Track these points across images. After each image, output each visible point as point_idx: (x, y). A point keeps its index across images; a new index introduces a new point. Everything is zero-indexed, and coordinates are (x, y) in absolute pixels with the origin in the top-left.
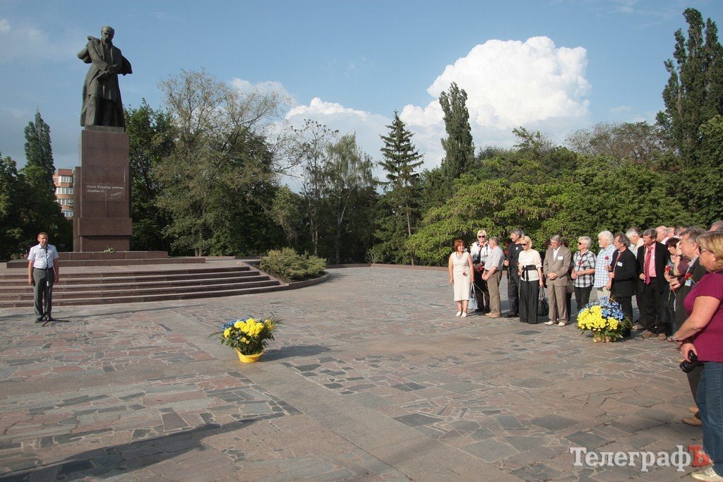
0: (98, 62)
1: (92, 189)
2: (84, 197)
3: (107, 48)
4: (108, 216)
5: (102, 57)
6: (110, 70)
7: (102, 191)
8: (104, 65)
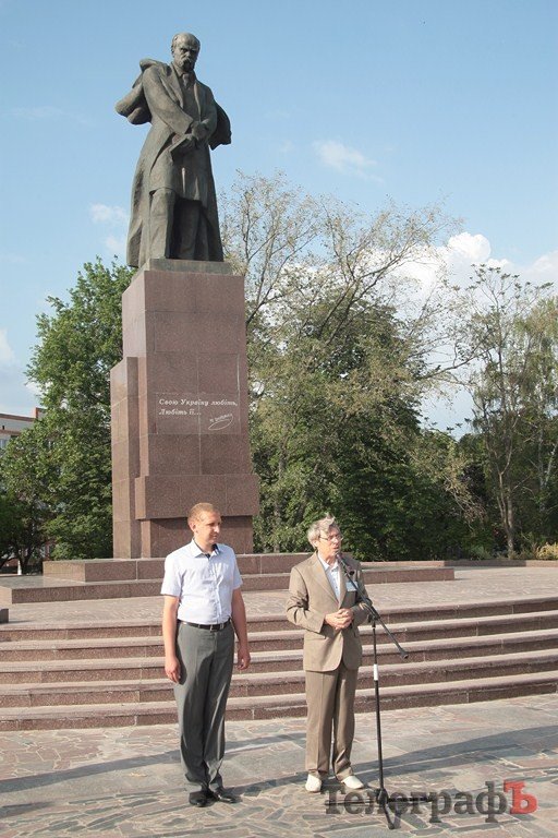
0: (172, 115)
1: (170, 407)
2: (153, 428)
3: (185, 82)
4: (206, 471)
5: (178, 103)
6: (198, 131)
7: (192, 412)
8: (186, 120)
